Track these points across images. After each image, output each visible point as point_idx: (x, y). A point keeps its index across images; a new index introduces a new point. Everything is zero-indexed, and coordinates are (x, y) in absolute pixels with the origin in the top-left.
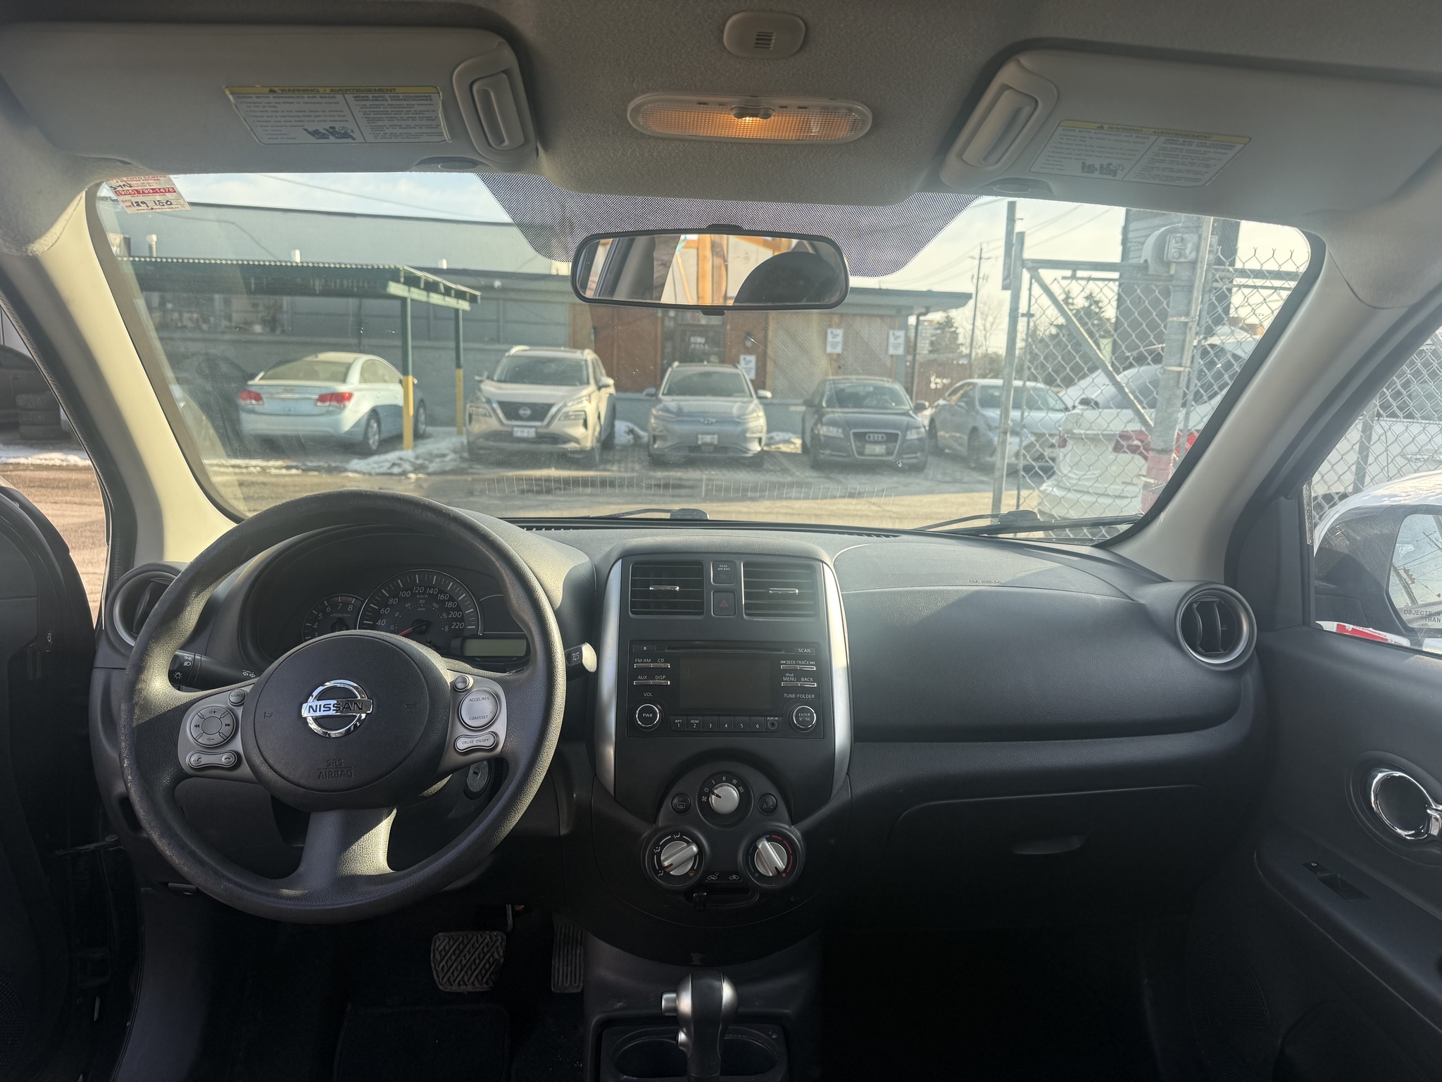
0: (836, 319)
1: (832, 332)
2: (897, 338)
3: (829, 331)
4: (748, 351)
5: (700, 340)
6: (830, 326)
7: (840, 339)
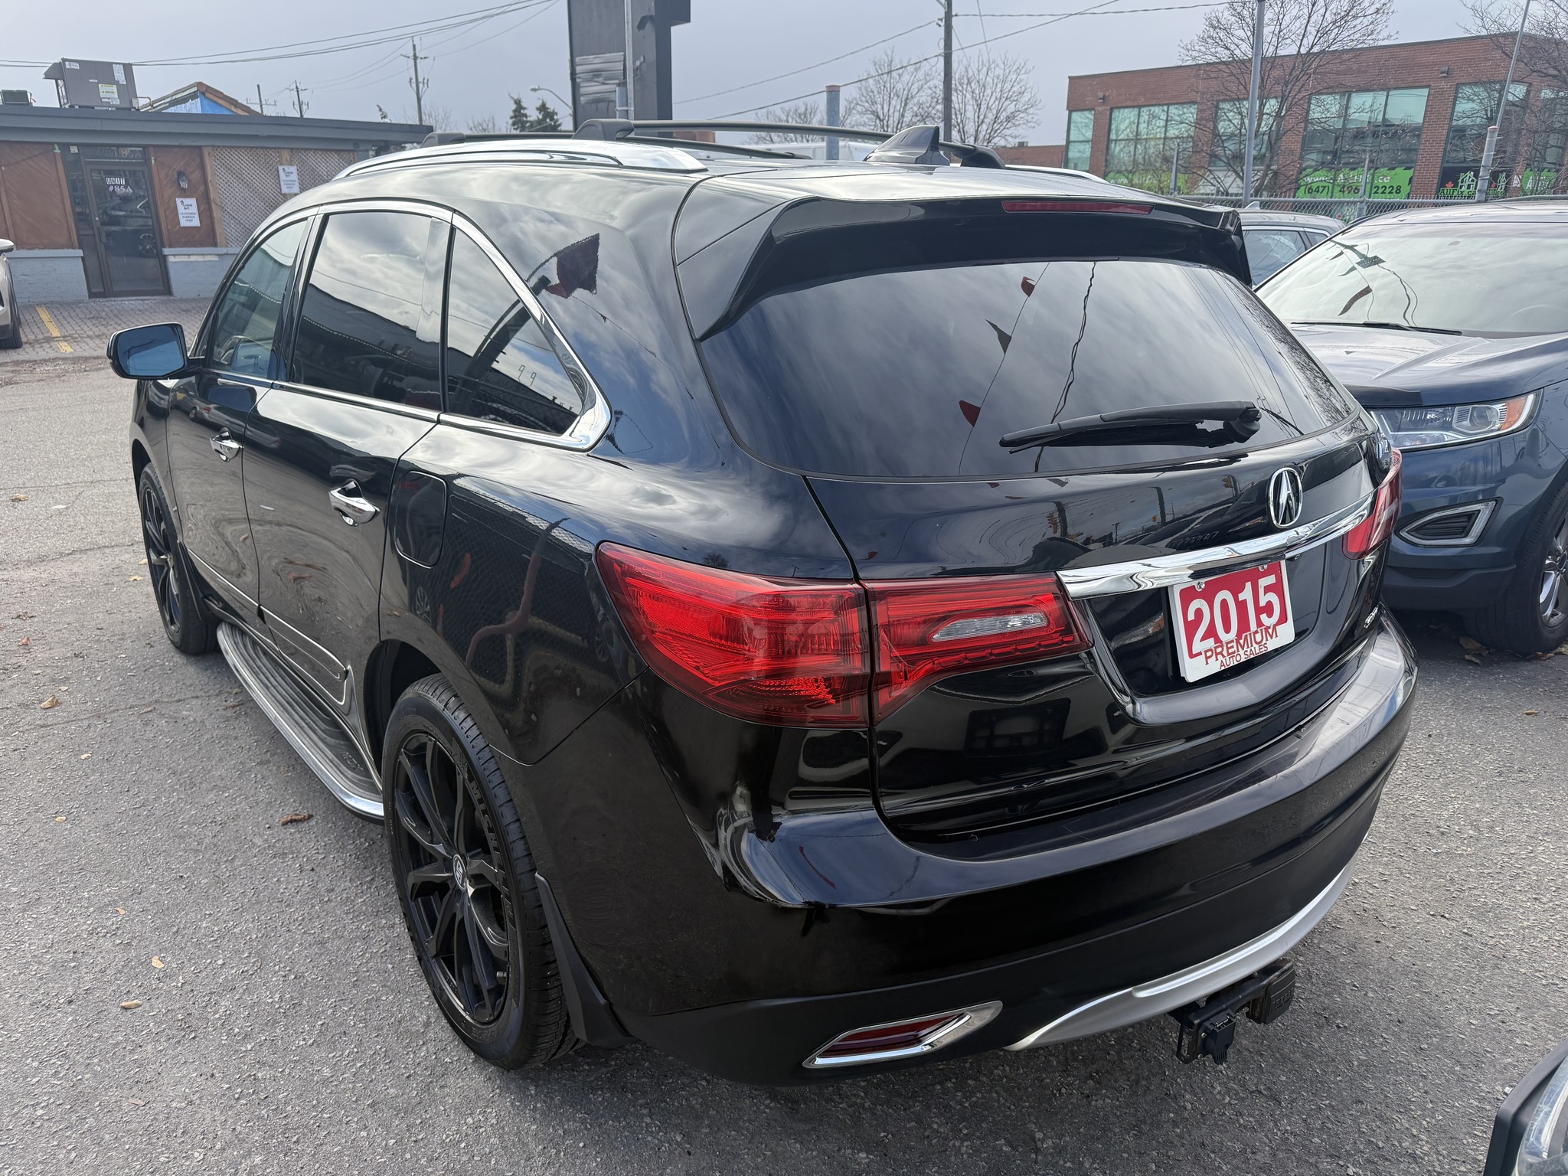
0: (286, 155)
1: (284, 170)
3: (280, 168)
4: (185, 193)
5: (118, 181)
6: (284, 164)
7: (297, 176)
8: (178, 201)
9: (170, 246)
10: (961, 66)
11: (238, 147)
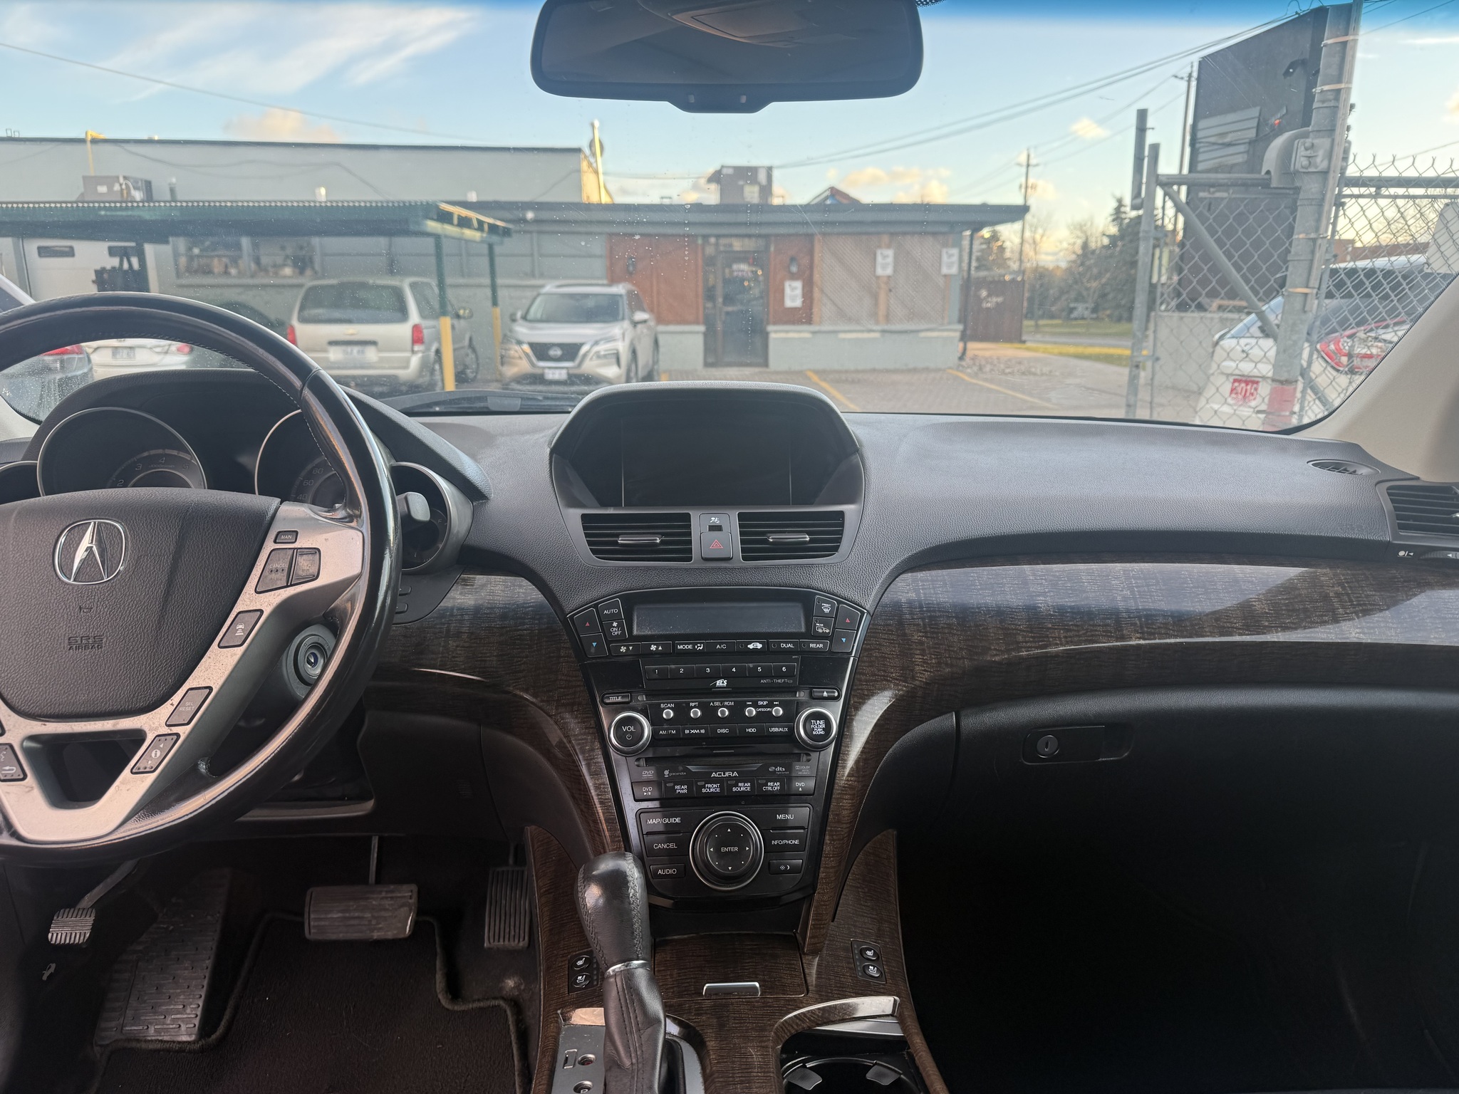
0: (886, 238)
1: (882, 254)
2: (950, 256)
3: (879, 252)
4: (793, 277)
5: (743, 267)
6: (880, 247)
7: (890, 260)
8: (787, 284)
9: (775, 323)
11: (843, 233)
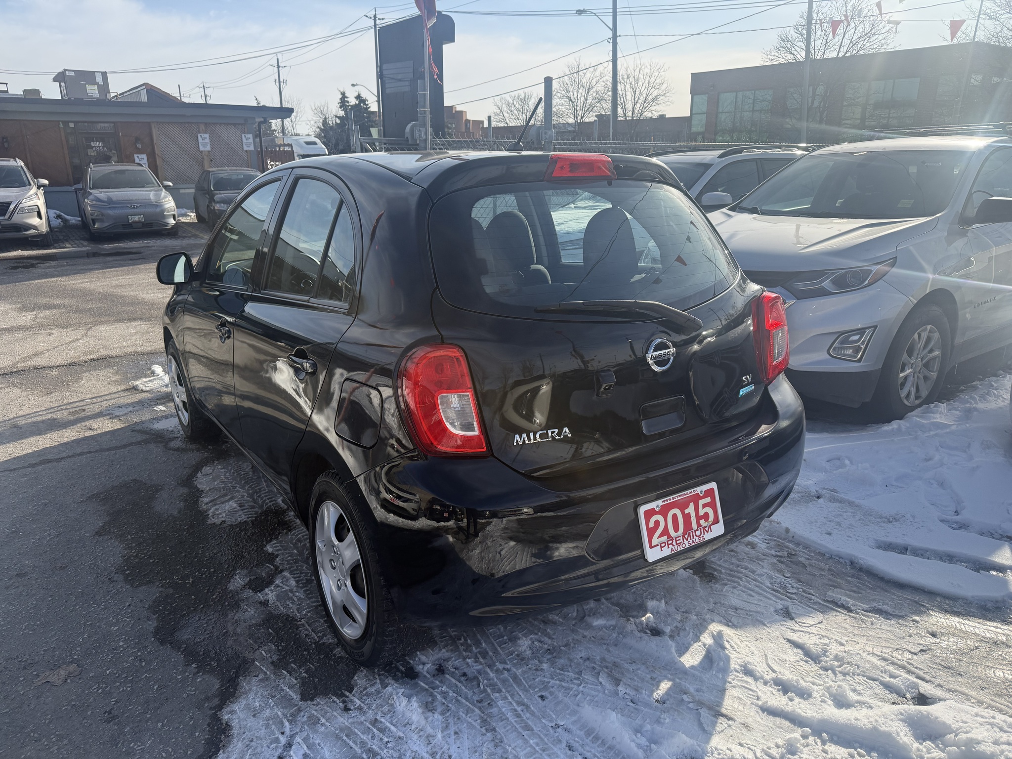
0: (202, 127)
1: (201, 136)
2: (248, 138)
4: (140, 152)
6: (200, 133)
7: (208, 140)
8: (136, 156)
10: (623, 68)
11: (173, 123)
